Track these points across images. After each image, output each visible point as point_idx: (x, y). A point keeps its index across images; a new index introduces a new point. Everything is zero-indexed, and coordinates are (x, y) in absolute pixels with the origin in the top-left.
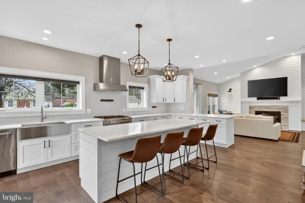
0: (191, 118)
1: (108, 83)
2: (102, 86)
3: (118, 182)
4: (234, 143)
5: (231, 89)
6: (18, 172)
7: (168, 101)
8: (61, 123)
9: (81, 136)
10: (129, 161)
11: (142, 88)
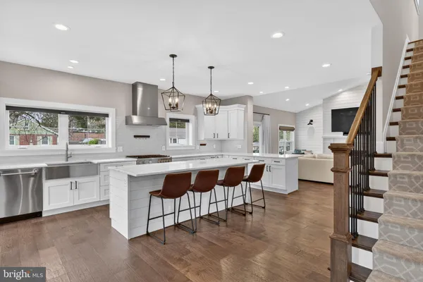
0: (246, 158)
1: (143, 115)
2: (136, 119)
3: (149, 220)
4: (297, 189)
5: (312, 121)
6: (44, 215)
7: (221, 137)
8: (88, 163)
9: (111, 174)
10: (158, 197)
11: (188, 121)
